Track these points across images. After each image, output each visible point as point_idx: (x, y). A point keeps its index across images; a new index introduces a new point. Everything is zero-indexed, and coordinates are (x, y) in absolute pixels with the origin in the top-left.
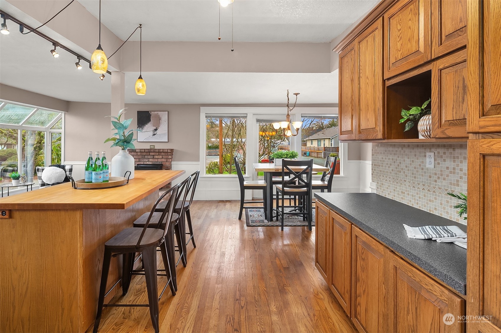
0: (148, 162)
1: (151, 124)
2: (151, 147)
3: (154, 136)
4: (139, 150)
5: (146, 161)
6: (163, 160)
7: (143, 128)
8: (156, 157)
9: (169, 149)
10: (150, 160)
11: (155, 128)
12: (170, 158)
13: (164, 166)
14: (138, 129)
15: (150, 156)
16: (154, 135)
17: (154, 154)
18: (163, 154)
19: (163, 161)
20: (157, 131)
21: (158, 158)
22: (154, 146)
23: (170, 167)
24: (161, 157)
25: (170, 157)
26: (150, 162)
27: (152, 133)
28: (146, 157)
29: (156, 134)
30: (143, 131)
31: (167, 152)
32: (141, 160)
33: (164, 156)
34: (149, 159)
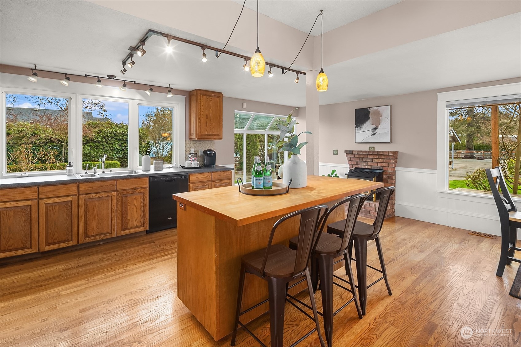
0: (366, 166)
1: (369, 122)
2: (371, 148)
3: (373, 136)
4: (356, 152)
5: (365, 164)
6: (384, 164)
7: (361, 127)
8: (376, 160)
9: (390, 152)
10: (369, 164)
11: (374, 126)
12: (393, 163)
13: (385, 172)
14: (356, 128)
15: (368, 159)
16: (373, 134)
17: (373, 157)
18: (383, 157)
19: (384, 166)
20: (377, 130)
21: (378, 162)
22: (374, 148)
23: (392, 173)
24: (381, 161)
25: (392, 161)
26: (368, 166)
27: (371, 132)
28: (364, 160)
29: (375, 134)
30: (362, 130)
31: (389, 155)
32: (359, 163)
33: (384, 160)
34: (367, 162)
